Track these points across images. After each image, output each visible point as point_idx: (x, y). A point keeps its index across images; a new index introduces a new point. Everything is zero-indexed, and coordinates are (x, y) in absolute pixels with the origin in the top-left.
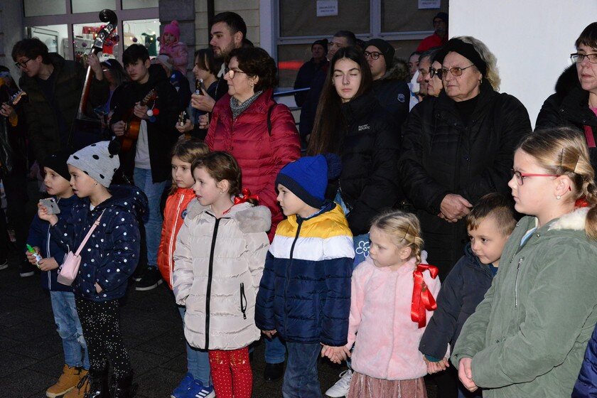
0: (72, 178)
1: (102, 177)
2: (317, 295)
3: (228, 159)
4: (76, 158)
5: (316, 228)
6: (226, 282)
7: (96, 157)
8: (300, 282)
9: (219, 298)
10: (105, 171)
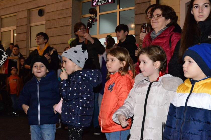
0: (64, 63)
1: (79, 62)
2: (204, 133)
3: (159, 49)
4: (66, 52)
5: (204, 88)
6: (154, 120)
7: (75, 52)
8: (192, 122)
9: (149, 129)
10: (80, 59)
